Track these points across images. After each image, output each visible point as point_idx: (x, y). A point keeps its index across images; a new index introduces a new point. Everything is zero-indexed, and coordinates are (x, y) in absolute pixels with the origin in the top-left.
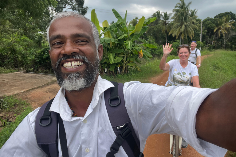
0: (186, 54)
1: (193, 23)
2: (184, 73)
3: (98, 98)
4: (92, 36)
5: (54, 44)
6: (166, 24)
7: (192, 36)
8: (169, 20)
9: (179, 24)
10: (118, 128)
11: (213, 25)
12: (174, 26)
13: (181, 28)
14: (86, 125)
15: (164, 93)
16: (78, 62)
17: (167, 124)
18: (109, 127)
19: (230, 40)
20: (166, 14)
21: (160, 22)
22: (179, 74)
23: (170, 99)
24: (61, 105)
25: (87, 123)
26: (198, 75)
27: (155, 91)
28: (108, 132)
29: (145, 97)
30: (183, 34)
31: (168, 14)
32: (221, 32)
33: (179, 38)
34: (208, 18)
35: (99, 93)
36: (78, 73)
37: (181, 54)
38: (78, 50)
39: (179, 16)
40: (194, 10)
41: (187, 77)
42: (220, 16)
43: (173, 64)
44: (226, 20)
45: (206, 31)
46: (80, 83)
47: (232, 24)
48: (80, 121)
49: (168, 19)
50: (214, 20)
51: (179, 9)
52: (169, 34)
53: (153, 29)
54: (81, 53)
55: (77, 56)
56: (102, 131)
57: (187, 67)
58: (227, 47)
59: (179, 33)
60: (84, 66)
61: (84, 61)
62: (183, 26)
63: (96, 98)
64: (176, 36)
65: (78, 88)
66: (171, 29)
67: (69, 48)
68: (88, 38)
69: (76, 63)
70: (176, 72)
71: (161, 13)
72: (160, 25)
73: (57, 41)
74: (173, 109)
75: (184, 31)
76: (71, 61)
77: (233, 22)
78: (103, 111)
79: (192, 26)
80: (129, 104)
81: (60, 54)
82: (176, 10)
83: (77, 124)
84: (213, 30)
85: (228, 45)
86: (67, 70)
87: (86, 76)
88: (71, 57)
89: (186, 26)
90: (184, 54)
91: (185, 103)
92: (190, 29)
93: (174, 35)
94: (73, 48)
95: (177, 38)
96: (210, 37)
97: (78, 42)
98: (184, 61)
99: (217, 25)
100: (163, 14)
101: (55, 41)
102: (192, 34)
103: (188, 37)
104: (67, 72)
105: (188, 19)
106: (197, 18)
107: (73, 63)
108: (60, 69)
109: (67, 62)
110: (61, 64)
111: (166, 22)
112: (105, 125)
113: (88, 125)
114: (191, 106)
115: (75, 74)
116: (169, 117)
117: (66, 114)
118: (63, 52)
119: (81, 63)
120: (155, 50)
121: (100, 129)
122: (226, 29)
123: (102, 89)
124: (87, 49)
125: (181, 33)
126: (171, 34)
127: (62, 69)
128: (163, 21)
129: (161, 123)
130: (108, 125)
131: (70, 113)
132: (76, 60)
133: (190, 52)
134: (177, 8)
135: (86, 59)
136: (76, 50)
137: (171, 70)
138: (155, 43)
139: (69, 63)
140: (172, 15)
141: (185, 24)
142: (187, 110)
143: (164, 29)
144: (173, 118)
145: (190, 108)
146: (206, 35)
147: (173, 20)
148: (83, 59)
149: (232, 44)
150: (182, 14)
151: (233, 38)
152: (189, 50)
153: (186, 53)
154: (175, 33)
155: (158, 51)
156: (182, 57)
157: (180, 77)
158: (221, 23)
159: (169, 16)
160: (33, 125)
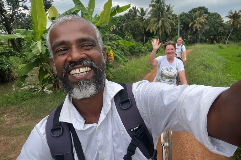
0: (172, 51)
1: (169, 18)
2: (171, 69)
3: (110, 103)
4: (96, 38)
5: (58, 51)
6: (143, 20)
7: (169, 31)
8: (146, 15)
9: (156, 19)
10: (132, 130)
11: (189, 20)
12: (151, 22)
13: (158, 24)
14: (101, 131)
15: (175, 93)
16: (87, 68)
17: (178, 123)
18: (123, 130)
19: (204, 34)
20: (142, 10)
21: (137, 17)
22: (167, 69)
23: (180, 99)
24: (72, 114)
25: (102, 129)
26: (183, 69)
27: (165, 91)
28: (123, 135)
29: (155, 98)
30: (160, 30)
31: (144, 9)
32: (196, 27)
33: (156, 34)
34: (183, 13)
35: (110, 97)
36: (88, 80)
37: (168, 51)
38: (85, 55)
39: (155, 11)
40: (170, 5)
41: (173, 73)
42: (194, 11)
43: (161, 61)
44: (200, 14)
45: (182, 26)
46: (91, 90)
47: (206, 18)
48: (94, 128)
49: (144, 14)
50: (189, 14)
51: (155, 4)
52: (147, 30)
53: (130, 25)
54: (88, 58)
55: (85, 62)
56: (117, 135)
57: (173, 63)
58: (202, 41)
59: (157, 28)
60: (92, 71)
61: (91, 67)
62: (160, 22)
63: (108, 102)
64: (153, 32)
65: (88, 96)
66: (148, 25)
67: (76, 54)
68: (93, 41)
69: (84, 69)
70: (164, 68)
71: (137, 8)
72: (137, 21)
73: (61, 47)
74: (184, 109)
75: (161, 26)
76: (79, 68)
77: (206, 17)
78: (115, 115)
79: (168, 21)
80: (140, 106)
81: (66, 60)
82: (152, 5)
83: (91, 132)
84: (188, 25)
85: (203, 39)
86: (76, 78)
87: (95, 82)
88: (78, 63)
89: (163, 21)
90: (170, 51)
91: (196, 103)
92: (167, 24)
93: (151, 31)
94: (81, 54)
95: (155, 34)
96: (186, 32)
97: (83, 47)
98: (170, 57)
99: (192, 20)
100: (140, 10)
101: (58, 48)
102: (169, 30)
103: (165, 32)
104: (76, 81)
105: (164, 14)
106: (173, 13)
107: (82, 70)
108: (67, 78)
109: (75, 69)
110: (68, 71)
111: (143, 18)
112: (119, 129)
113: (103, 131)
114: (202, 106)
115: (84, 81)
116: (180, 117)
117: (78, 123)
118: (70, 59)
119: (89, 69)
120: (133, 47)
121: (114, 133)
122: (200, 23)
123: (112, 92)
124: (94, 53)
125: (159, 29)
126: (149, 30)
127: (70, 77)
128: (140, 16)
129: (173, 122)
130: (122, 129)
131: (82, 121)
132: (84, 66)
133: (175, 49)
134: (154, 3)
135: (94, 65)
136: (83, 56)
137: (159, 66)
138: (133, 40)
139: (78, 70)
140: (149, 11)
141: (162, 19)
142: (198, 110)
143: (142, 24)
144: (184, 118)
145: (201, 109)
146: (182, 30)
147: (149, 16)
148: (91, 64)
149: (206, 38)
150: (159, 9)
151: (207, 32)
152: (175, 47)
153: (172, 49)
154: (152, 28)
155: (136, 48)
156: (168, 53)
157: (168, 72)
158: (195, 18)
159: (145, 12)
160: (45, 136)
